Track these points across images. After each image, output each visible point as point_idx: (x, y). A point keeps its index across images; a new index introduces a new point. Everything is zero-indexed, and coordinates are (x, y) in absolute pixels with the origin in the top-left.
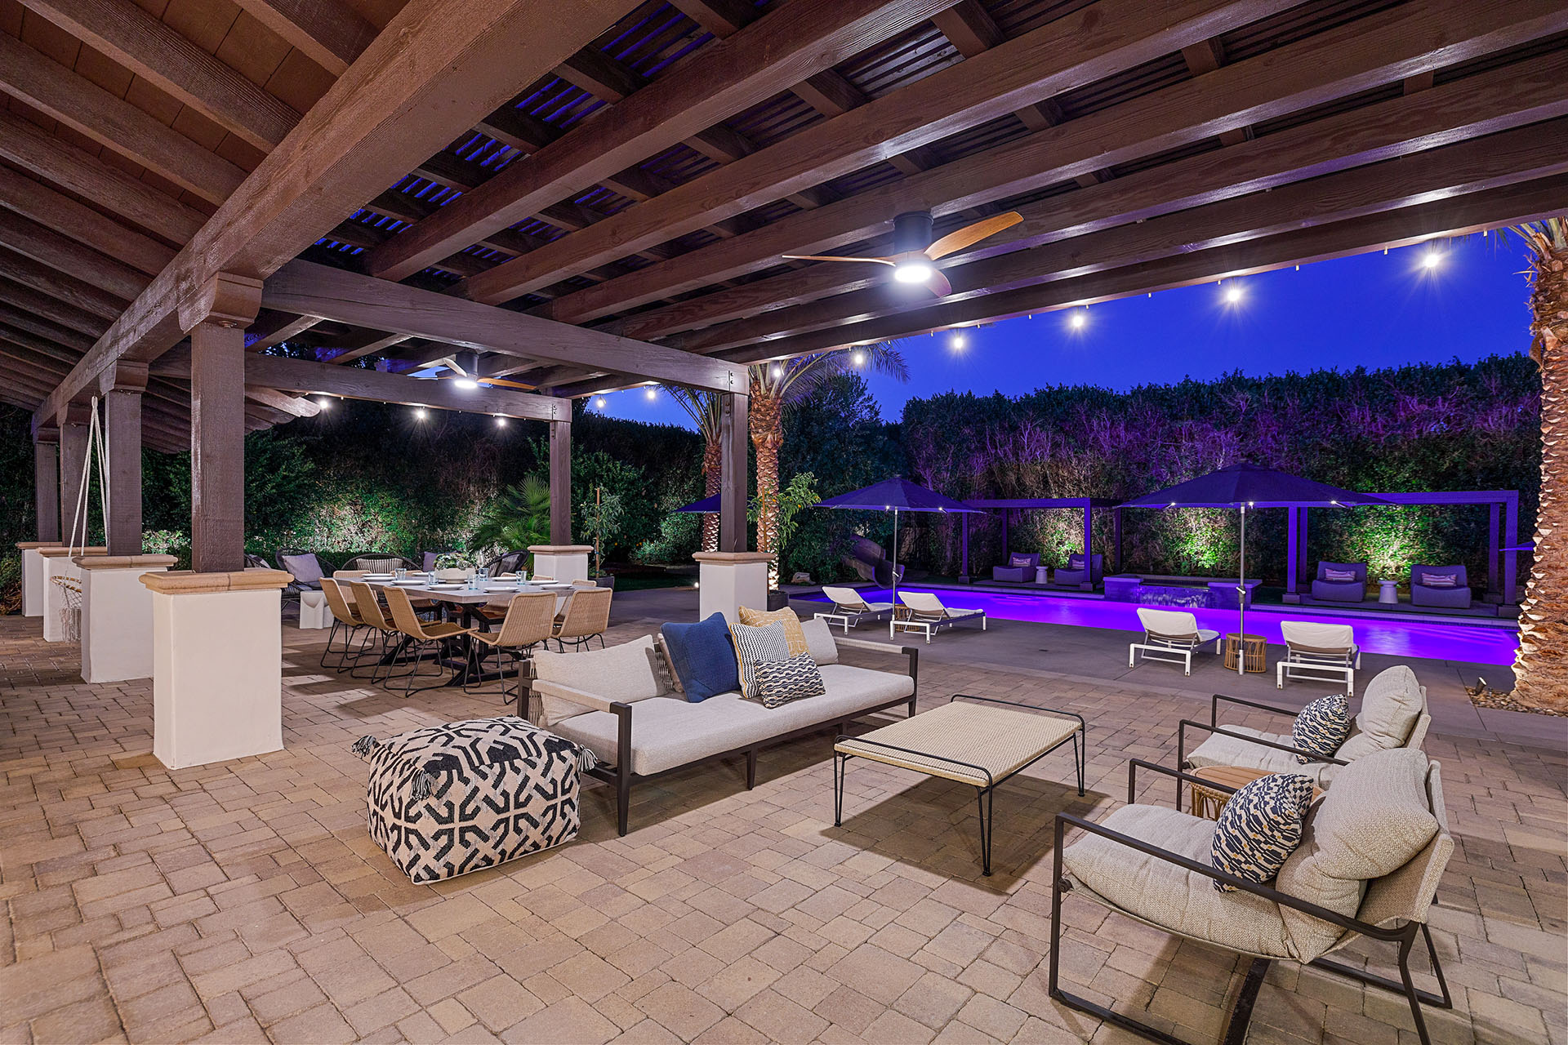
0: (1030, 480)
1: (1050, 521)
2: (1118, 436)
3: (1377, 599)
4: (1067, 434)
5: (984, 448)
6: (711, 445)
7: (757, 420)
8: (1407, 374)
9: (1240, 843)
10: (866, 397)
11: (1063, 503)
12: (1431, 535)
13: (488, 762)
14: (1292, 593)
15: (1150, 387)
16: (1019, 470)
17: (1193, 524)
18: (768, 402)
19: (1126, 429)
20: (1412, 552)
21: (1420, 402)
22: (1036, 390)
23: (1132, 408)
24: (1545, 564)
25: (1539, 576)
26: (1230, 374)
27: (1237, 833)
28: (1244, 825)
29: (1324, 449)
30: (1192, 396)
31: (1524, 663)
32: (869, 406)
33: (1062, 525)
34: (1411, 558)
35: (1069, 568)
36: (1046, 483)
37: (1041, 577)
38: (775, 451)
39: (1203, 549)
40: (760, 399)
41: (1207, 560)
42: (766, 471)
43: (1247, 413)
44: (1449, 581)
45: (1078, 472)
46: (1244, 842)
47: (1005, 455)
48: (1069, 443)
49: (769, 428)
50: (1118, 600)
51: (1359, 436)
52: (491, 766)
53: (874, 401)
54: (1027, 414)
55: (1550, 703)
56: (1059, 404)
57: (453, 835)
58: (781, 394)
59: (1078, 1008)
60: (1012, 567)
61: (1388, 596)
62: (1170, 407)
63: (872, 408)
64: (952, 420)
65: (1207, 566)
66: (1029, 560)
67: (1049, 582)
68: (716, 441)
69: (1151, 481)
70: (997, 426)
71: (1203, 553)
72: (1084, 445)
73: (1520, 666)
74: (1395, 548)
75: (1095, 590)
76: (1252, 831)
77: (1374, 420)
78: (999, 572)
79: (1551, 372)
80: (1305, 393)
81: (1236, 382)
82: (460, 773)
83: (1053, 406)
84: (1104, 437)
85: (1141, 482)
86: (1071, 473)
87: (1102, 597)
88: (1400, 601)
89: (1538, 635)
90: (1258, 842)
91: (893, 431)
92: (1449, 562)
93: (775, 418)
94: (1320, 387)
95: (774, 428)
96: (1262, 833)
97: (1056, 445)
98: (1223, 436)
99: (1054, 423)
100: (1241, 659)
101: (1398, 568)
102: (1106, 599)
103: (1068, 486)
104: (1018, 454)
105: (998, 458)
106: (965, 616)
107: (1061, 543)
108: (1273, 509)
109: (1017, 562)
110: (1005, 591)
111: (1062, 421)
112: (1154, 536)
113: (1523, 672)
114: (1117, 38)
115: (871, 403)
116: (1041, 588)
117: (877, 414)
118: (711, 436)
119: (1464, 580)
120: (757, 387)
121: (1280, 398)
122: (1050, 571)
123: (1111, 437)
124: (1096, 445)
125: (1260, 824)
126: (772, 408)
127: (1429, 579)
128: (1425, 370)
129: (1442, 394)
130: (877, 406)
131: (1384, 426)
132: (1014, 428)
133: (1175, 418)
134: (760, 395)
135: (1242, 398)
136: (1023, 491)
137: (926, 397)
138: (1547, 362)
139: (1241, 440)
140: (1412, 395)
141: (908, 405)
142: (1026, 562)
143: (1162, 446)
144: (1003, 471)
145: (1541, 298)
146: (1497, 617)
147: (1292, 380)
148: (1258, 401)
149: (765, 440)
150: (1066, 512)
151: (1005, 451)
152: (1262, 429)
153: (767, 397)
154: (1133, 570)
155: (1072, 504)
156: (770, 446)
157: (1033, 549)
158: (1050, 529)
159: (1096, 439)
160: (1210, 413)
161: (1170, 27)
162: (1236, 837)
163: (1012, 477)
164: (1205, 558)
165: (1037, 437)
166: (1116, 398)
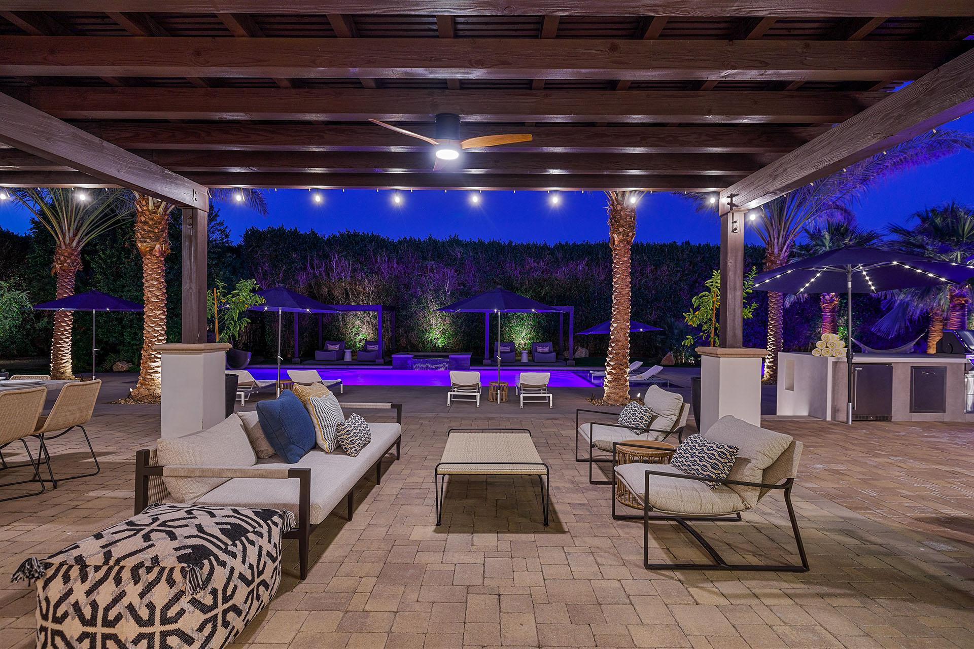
0: (337, 293)
1: (350, 319)
2: (392, 267)
3: (520, 360)
4: (361, 263)
5: (305, 269)
6: (64, 247)
7: (144, 230)
8: (528, 247)
9: (718, 466)
10: (218, 222)
11: (357, 308)
12: (538, 327)
13: (230, 542)
14: (487, 359)
15: (411, 239)
16: (329, 285)
17: (433, 322)
18: (156, 217)
19: (397, 263)
20: (531, 336)
21: (534, 261)
22: (339, 232)
23: (401, 250)
24: (615, 339)
25: (613, 345)
26: (452, 237)
27: (715, 461)
28: (717, 457)
29: (495, 282)
30: (433, 246)
31: (608, 384)
32: (220, 230)
33: (358, 322)
34: (530, 339)
35: (364, 349)
36: (347, 294)
37: (348, 357)
38: (163, 259)
39: (438, 336)
40: (148, 213)
41: (441, 342)
42: (154, 275)
43: (461, 259)
44: (546, 350)
45: (368, 288)
46: (720, 464)
47: (320, 274)
48: (363, 269)
49: (157, 239)
50: (401, 368)
51: (510, 277)
52: (235, 545)
53: (225, 226)
54: (335, 247)
55: (617, 401)
56: (357, 243)
57: (217, 621)
58: (168, 212)
59: (660, 569)
60: (327, 351)
61: (525, 358)
62: (422, 252)
63: (222, 232)
64: (284, 247)
65: (441, 346)
66: (338, 346)
67: (353, 359)
68: (70, 245)
69: (412, 295)
70: (315, 254)
71: (438, 339)
72: (372, 272)
73: (607, 386)
74: (524, 334)
75: (386, 363)
76: (723, 458)
77: (516, 269)
78: (319, 355)
79: (617, 254)
80: (487, 251)
81: (455, 242)
82: (217, 558)
83: (353, 244)
84: (384, 267)
85: (406, 296)
86: (364, 289)
87: (391, 367)
88: (529, 361)
89: (613, 371)
90: (726, 463)
91: (237, 251)
92: (544, 341)
93: (163, 231)
94: (494, 249)
95: (162, 239)
96: (727, 458)
97: (355, 270)
98: (449, 272)
99: (354, 255)
100: (499, 395)
101: (525, 344)
102: (393, 368)
103: (362, 297)
104: (329, 274)
105: (315, 277)
106: (332, 385)
107: (357, 334)
108: (473, 313)
109: (330, 347)
110: (328, 367)
111: (358, 254)
112: (413, 330)
113: (608, 388)
114: (627, 63)
115: (222, 228)
116: (348, 363)
117: (227, 236)
118: (64, 238)
119: (552, 349)
120: (144, 203)
121: (476, 253)
122: (353, 353)
123: (388, 267)
124: (378, 272)
125: (726, 455)
126: (160, 223)
127: (539, 349)
128: (535, 245)
129: (542, 259)
130: (227, 230)
131: (520, 272)
132: (326, 256)
133: (424, 258)
134: (148, 210)
135: (458, 252)
136: (332, 299)
137: (262, 228)
138: (615, 249)
139: (458, 275)
140: (531, 257)
141: (247, 232)
142: (337, 347)
143: (418, 275)
144: (319, 286)
145: (613, 221)
146: (567, 366)
147: (481, 243)
148: (466, 253)
149: (152, 249)
150: (360, 313)
151: (320, 271)
152: (468, 269)
153: (155, 213)
154: (405, 350)
155: (366, 309)
156: (157, 254)
157: (340, 339)
158: (350, 326)
159: (379, 268)
160: (442, 258)
161: (652, 68)
162: (715, 463)
163: (325, 290)
164: (440, 341)
165: (341, 264)
166: (392, 244)
